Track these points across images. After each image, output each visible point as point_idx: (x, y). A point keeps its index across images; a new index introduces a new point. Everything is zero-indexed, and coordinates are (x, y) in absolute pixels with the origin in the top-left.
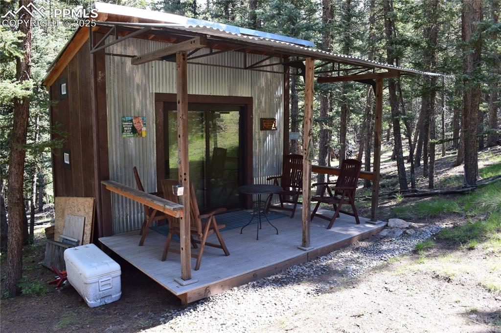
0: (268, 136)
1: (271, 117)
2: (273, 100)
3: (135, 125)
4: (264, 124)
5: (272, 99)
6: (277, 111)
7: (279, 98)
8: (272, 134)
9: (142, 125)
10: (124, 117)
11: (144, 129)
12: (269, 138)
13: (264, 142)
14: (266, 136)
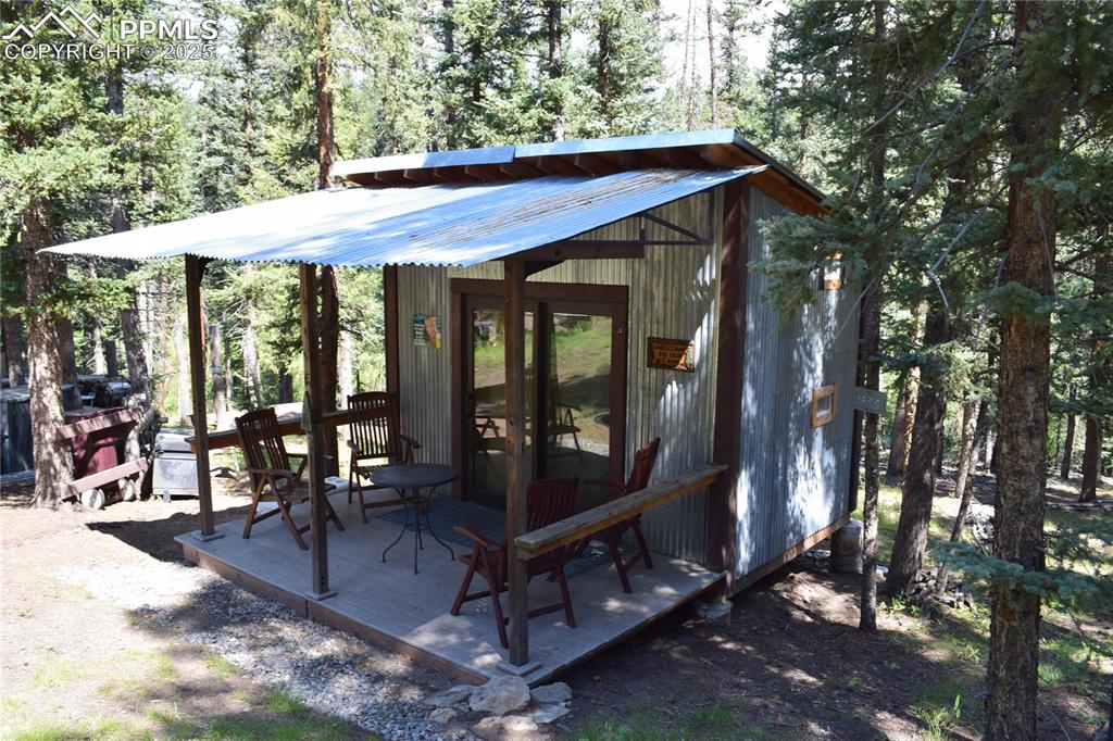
0: (671, 384)
1: (682, 337)
2: (687, 293)
3: (428, 329)
4: (657, 352)
5: (684, 289)
6: (700, 324)
7: (708, 290)
8: (682, 382)
9: (436, 330)
10: (415, 315)
11: (438, 336)
12: (672, 389)
13: (658, 398)
14: (665, 383)
